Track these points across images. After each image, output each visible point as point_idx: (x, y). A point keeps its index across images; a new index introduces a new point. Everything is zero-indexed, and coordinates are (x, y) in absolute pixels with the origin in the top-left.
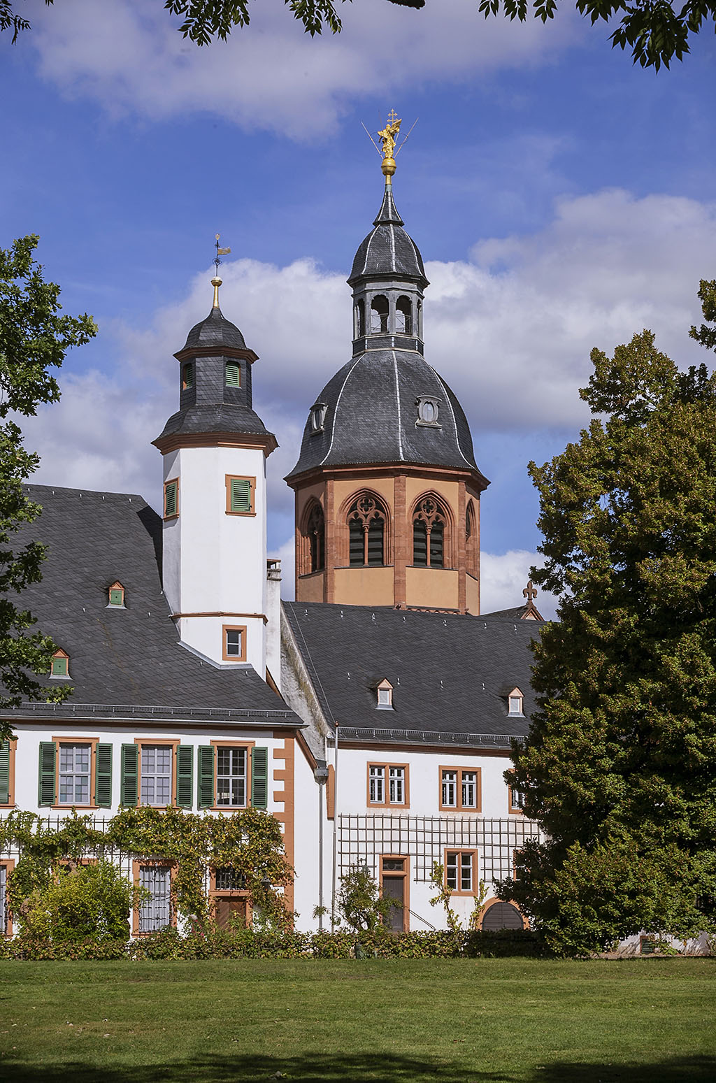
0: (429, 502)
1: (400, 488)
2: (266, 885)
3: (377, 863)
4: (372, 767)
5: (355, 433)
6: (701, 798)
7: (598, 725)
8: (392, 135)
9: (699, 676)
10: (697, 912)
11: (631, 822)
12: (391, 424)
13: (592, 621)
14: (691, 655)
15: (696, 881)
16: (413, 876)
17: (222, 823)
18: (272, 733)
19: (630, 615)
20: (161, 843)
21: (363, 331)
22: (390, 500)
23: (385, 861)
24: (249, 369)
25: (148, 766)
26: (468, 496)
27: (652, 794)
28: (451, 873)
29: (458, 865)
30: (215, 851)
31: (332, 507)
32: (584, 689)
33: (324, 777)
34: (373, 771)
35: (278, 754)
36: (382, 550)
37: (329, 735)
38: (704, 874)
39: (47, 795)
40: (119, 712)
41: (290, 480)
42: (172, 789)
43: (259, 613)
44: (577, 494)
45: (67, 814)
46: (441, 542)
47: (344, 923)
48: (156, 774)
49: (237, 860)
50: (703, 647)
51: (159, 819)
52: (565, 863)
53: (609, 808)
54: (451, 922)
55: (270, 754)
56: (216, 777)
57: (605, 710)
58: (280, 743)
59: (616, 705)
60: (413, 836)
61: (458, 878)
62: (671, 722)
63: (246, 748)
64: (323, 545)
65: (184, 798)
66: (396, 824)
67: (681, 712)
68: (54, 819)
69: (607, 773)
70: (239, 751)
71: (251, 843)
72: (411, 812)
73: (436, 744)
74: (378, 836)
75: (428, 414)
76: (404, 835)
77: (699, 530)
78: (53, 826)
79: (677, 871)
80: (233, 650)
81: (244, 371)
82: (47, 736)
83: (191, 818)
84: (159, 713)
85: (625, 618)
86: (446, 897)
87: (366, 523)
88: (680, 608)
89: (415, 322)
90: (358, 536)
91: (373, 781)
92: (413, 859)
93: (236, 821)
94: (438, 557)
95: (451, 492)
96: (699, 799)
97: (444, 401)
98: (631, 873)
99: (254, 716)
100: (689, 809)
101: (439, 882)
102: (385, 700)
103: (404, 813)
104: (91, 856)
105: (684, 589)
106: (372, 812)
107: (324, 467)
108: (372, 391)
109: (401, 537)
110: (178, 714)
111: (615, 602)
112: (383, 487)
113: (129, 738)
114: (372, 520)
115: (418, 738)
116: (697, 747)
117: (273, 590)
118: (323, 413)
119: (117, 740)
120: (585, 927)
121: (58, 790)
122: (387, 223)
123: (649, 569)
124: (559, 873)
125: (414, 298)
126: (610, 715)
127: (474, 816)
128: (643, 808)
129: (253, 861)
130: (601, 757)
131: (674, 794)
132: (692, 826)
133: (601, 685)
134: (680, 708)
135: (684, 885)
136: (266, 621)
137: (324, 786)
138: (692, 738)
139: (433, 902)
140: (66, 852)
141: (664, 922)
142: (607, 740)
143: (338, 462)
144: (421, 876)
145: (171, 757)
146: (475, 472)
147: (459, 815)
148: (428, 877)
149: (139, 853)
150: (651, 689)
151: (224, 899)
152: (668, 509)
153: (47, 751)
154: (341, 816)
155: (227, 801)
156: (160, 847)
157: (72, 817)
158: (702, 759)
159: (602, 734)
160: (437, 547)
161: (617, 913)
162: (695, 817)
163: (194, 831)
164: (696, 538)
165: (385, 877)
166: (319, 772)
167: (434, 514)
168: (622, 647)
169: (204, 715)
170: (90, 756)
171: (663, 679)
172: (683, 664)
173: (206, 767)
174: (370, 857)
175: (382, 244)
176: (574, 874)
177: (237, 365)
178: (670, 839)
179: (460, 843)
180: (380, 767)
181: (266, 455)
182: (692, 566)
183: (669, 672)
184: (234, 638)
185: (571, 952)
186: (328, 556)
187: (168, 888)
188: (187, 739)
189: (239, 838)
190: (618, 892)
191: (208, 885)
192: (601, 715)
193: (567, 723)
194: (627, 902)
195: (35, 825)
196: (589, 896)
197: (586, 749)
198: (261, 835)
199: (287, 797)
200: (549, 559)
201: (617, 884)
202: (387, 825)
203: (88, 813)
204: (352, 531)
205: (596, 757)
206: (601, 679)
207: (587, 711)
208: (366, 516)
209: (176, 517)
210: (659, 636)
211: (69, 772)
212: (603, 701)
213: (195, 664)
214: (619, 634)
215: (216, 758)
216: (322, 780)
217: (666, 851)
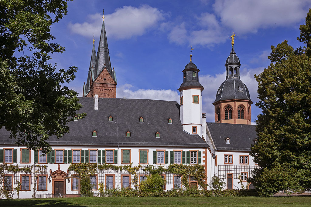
0: (241, 106)
1: (235, 104)
2: (201, 180)
3: (226, 175)
4: (225, 155)
5: (226, 94)
6: (300, 155)
7: (272, 138)
8: (233, 37)
9: (300, 123)
10: (299, 185)
11: (281, 162)
12: (233, 92)
13: (271, 112)
14: (298, 118)
15: (299, 177)
16: (234, 178)
17: (192, 167)
18: (202, 148)
19: (281, 110)
20: (179, 171)
21: (228, 75)
22: (233, 106)
23: (228, 175)
24: (198, 73)
25: (176, 155)
26: (249, 105)
27: (287, 155)
28: (242, 177)
29: (244, 175)
30: (190, 173)
31: (222, 108)
32: (269, 129)
33: (215, 157)
34: (225, 156)
35: (203, 152)
36: (231, 116)
37: (216, 149)
38: (301, 175)
39: (155, 162)
40: (170, 144)
41: (214, 104)
42: (181, 160)
43: (200, 123)
44: (267, 81)
45: (159, 165)
46: (243, 114)
47: (212, 188)
48: (178, 157)
49: (195, 175)
50: (301, 116)
51: (178, 166)
52: (263, 173)
53: (275, 159)
54: (242, 187)
55: (202, 152)
56: (190, 157)
57: (274, 134)
58: (204, 150)
59: (277, 133)
60: (234, 169)
61: (244, 178)
62: (292, 136)
63: (197, 151)
64: (220, 116)
65: (184, 162)
66: (230, 167)
67: (295, 133)
68: (156, 166)
69: (274, 150)
70: (195, 152)
71: (198, 171)
72: (234, 165)
73: (239, 150)
74: (226, 170)
75: (241, 89)
76: (232, 169)
77: (300, 85)
78: (156, 168)
79: (294, 174)
80: (194, 131)
81: (197, 73)
82: (155, 149)
83: (185, 166)
84: (178, 144)
85: (280, 110)
86: (241, 182)
87: (228, 111)
88: (295, 106)
89: (238, 72)
90: (227, 113)
91: (225, 158)
92: (234, 174)
93: (195, 166)
94: (243, 117)
95: (245, 104)
96: (299, 156)
97: (244, 87)
98: (281, 175)
99: (198, 145)
100: (297, 159)
101: (240, 179)
102: (228, 142)
103: (232, 165)
104: (164, 174)
105: (296, 101)
106: (225, 165)
107: (220, 101)
108: (229, 86)
109: (235, 113)
110: (182, 144)
111: (277, 107)
112: (232, 104)
113: (172, 150)
114: (230, 110)
115: (235, 149)
116: (299, 142)
117: (204, 120)
118: (220, 91)
119: (169, 150)
120: (268, 189)
121: (157, 160)
122: (233, 54)
123: (286, 96)
124: (261, 175)
125: (238, 68)
126: (275, 135)
127: (247, 165)
128: (284, 159)
129: (198, 175)
130: (273, 146)
131: (293, 155)
132: (298, 163)
133: (273, 128)
134: (295, 132)
135: (295, 178)
136: (201, 125)
137: (215, 160)
138: (298, 140)
139: (238, 183)
140: (159, 173)
141: (290, 188)
142: (275, 142)
143: (223, 99)
144: (236, 178)
145: (181, 154)
146: (250, 100)
147: (244, 165)
148: (237, 178)
149: (174, 173)
150: (287, 128)
151: (192, 182)
152: (291, 80)
153: (155, 153)
154: (218, 166)
155: (193, 163)
156: (179, 172)
157: (160, 166)
158: (301, 145)
159: (273, 140)
160: (243, 115)
161: (277, 185)
162: (299, 161)
163: (186, 168)
164: (299, 87)
165: (228, 178)
166: (214, 156)
167: (242, 109)
168: (279, 118)
169: (188, 145)
170: (164, 153)
171: (290, 125)
172: (296, 121)
173: (188, 155)
174: (225, 174)
175: (231, 58)
176: (265, 175)
177: (195, 72)
178: (292, 166)
179: (244, 171)
180: (227, 155)
181: (201, 91)
182: (298, 95)
183: (292, 123)
184: (194, 129)
185: (265, 195)
186: (221, 118)
187: (181, 180)
188: (184, 150)
189: (195, 170)
190: (277, 180)
191: (189, 180)
192: (273, 135)
193: (264, 138)
194: (280, 182)
195: (152, 168)
196: (269, 181)
197: (269, 144)
198: (200, 169)
199: (206, 161)
200: (260, 100)
201: (277, 178)
202: (228, 167)
203: (163, 165)
204: (226, 113)
205: (271, 146)
206: (273, 126)
207: (269, 135)
208: (228, 110)
209: (182, 104)
210: (289, 115)
211: (160, 157)
212: (274, 132)
213: (186, 134)
214: (278, 115)
215: (190, 154)
216: (214, 158)
217: (290, 169)
